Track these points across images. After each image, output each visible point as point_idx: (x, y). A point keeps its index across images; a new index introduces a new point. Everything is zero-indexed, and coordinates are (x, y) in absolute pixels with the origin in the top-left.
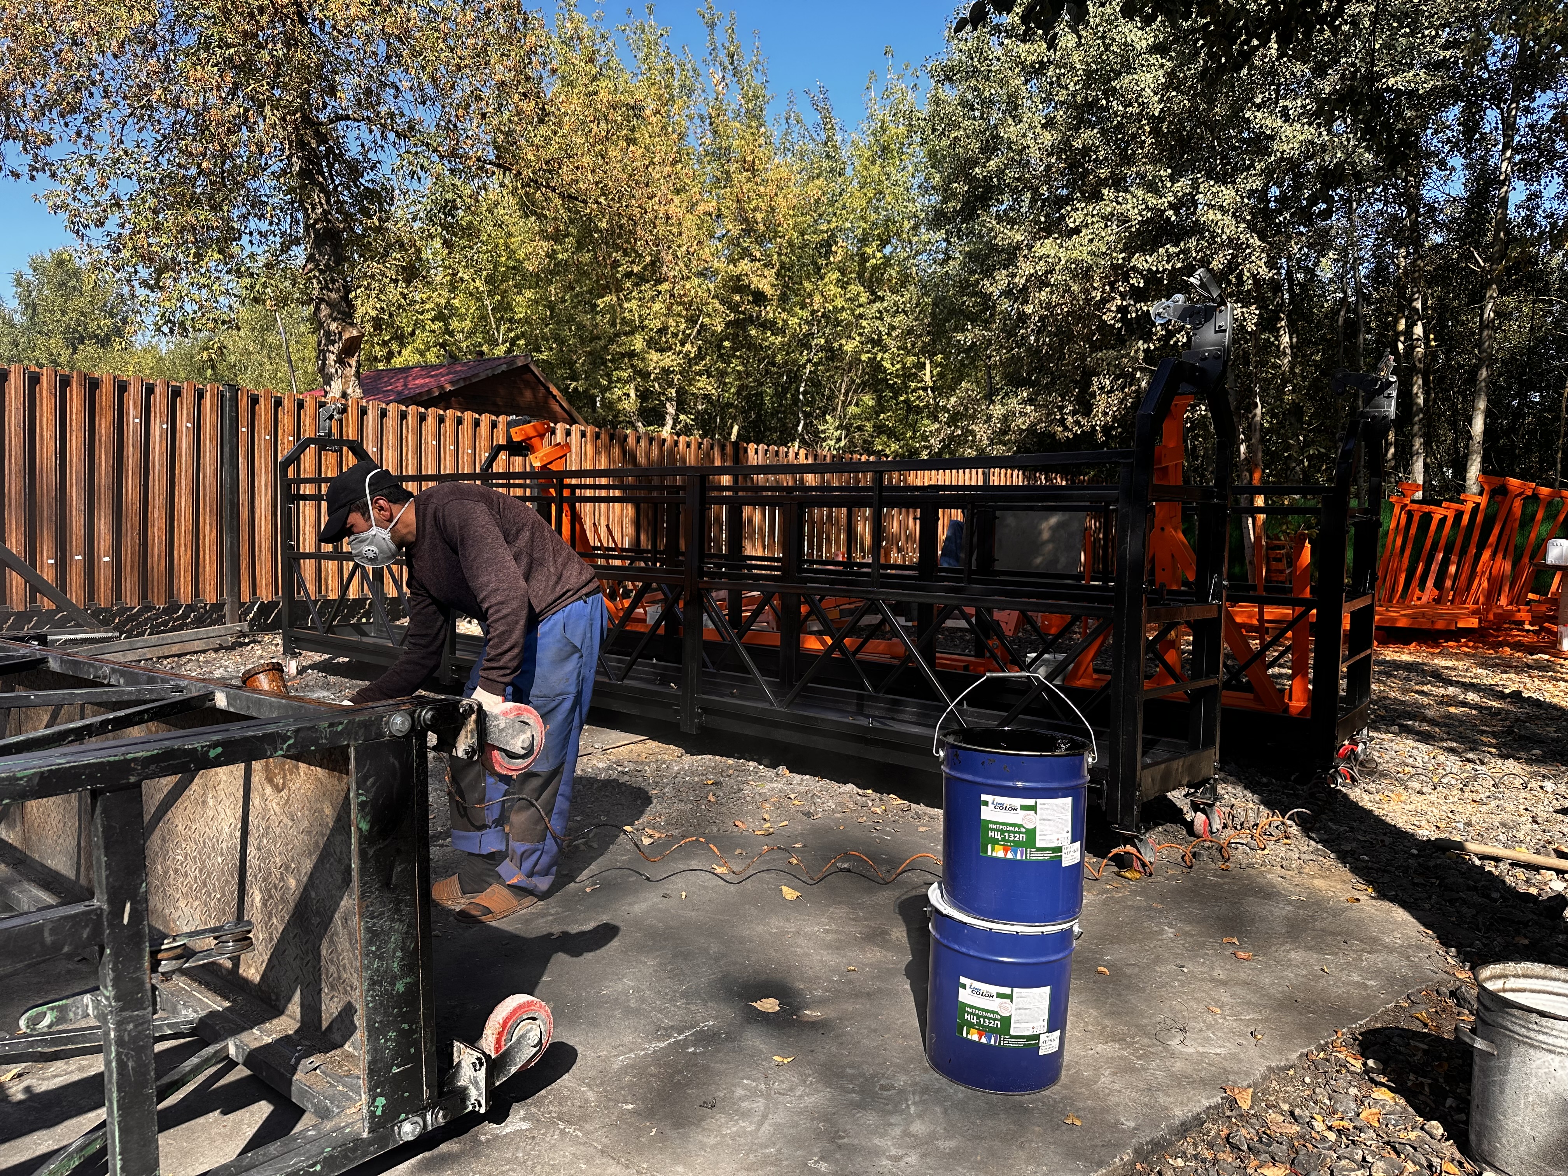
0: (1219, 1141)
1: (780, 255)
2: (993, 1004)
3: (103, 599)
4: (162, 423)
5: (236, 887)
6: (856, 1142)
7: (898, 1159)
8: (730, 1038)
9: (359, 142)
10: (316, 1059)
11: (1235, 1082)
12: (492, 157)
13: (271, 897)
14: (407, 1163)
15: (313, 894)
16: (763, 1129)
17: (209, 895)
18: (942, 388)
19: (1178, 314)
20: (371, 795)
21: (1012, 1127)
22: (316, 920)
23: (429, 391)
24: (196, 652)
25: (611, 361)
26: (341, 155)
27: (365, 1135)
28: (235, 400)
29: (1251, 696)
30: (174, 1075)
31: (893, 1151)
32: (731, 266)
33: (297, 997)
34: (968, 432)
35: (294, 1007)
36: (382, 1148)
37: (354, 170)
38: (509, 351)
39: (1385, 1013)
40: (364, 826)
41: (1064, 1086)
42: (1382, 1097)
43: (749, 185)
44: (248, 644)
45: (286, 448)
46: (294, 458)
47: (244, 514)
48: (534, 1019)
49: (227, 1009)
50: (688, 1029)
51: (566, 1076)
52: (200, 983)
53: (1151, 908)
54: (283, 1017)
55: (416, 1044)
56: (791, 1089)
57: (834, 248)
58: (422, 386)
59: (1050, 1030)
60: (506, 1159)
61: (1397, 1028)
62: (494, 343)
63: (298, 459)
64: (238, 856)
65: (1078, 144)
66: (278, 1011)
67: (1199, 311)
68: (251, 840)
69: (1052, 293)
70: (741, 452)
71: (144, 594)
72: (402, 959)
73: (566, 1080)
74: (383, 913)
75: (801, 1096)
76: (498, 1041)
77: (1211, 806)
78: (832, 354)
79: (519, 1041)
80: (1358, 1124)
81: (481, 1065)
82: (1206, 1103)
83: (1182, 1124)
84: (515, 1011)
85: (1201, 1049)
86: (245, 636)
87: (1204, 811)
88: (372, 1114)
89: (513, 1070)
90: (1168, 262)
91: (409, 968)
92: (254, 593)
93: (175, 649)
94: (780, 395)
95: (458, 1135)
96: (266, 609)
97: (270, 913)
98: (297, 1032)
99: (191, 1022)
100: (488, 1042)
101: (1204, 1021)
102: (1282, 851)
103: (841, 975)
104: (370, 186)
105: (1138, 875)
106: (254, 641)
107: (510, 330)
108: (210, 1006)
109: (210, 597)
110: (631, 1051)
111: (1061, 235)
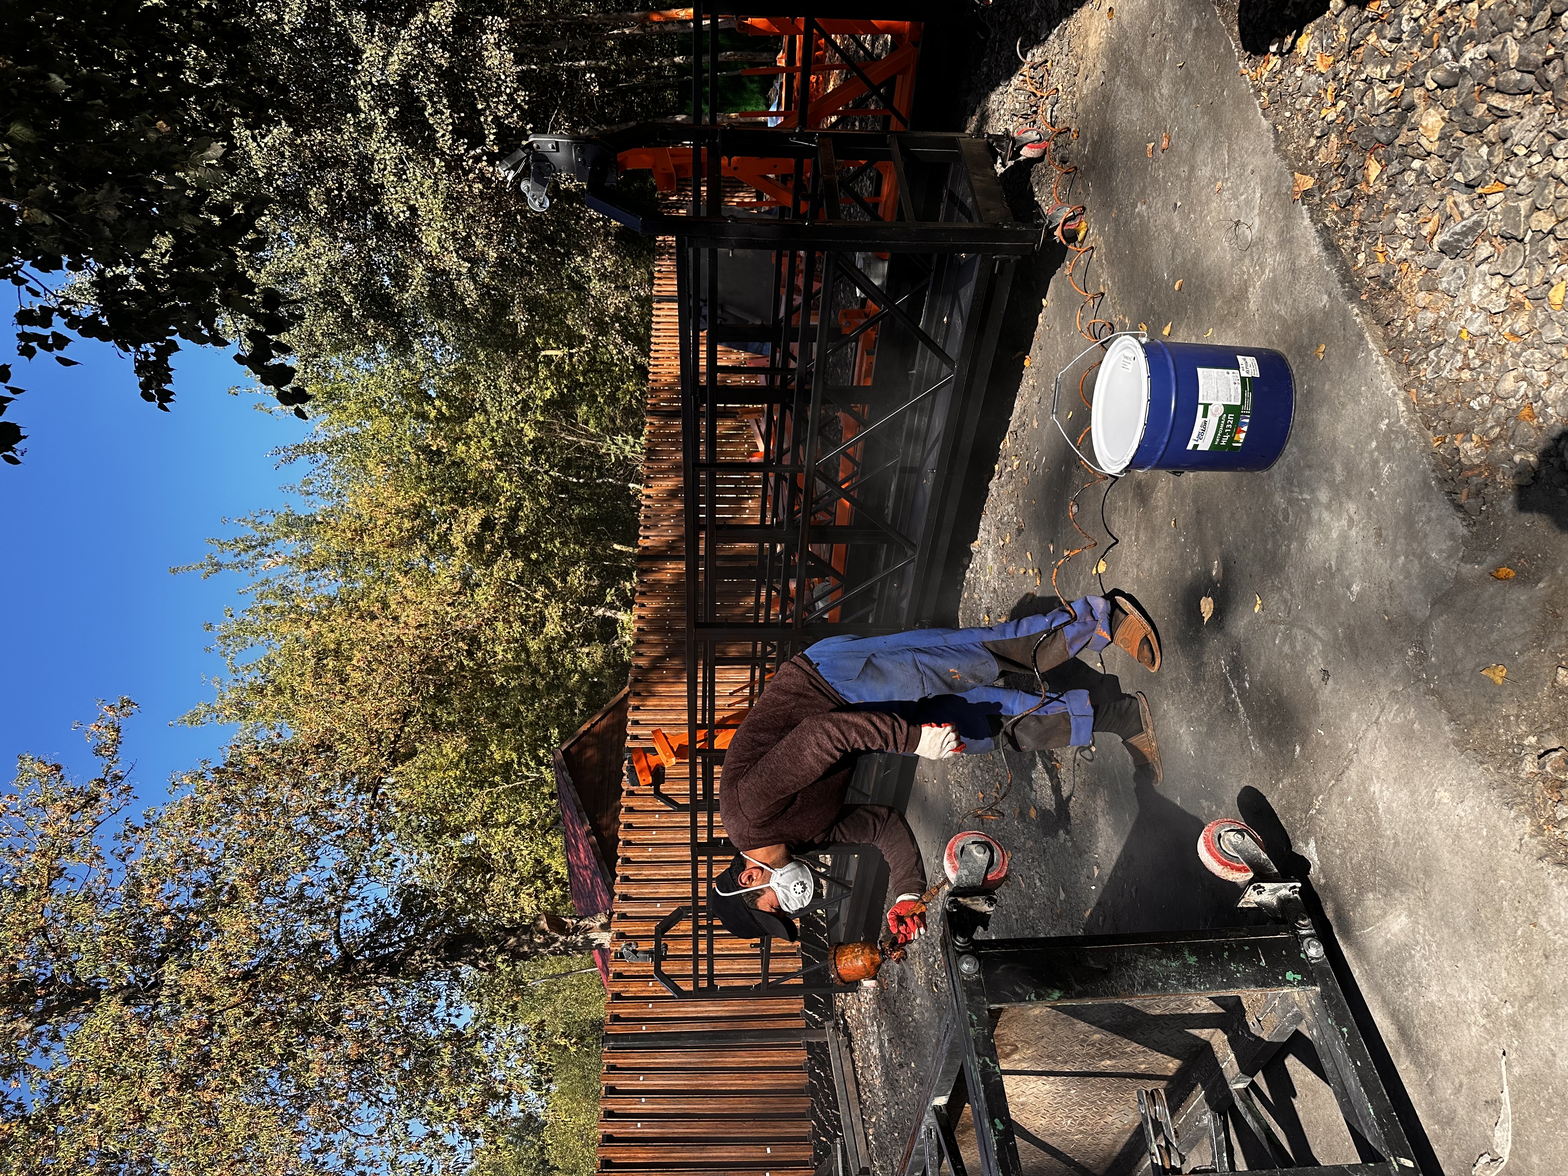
0: (1343, 215)
1: (442, 504)
2: (1213, 421)
3: (805, 1153)
4: (640, 1103)
5: (1097, 1079)
6: (1334, 554)
7: (1351, 520)
8: (1238, 648)
9: (360, 921)
10: (1251, 1020)
11: (1288, 188)
12: (370, 795)
13: (1108, 1053)
14: (1342, 948)
15: (1108, 1021)
16: (1321, 635)
17: (1103, 1099)
18: (572, 339)
19: (540, 187)
20: (1031, 989)
21: (1325, 410)
22: (1130, 1018)
23: (592, 846)
24: (854, 1069)
25: (556, 671)
26: (372, 935)
27: (1318, 989)
28: (616, 1037)
29: (899, 78)
30: (1262, 1137)
31: (1344, 522)
32: (458, 553)
33: (1196, 1032)
34: (616, 318)
35: (1204, 1034)
36: (1329, 974)
37: (387, 924)
38: (548, 766)
39: (1225, 19)
40: (1056, 994)
41: (1289, 350)
42: (1306, 46)
43: (376, 535)
44: (845, 1021)
45: (662, 989)
46: (668, 979)
47: (722, 1026)
48: (1220, 836)
49: (1203, 1088)
50: (1227, 684)
51: (1269, 800)
52: (1180, 1106)
53: (1116, 220)
54: (1212, 1042)
55: (1241, 944)
56: (1285, 602)
57: (434, 448)
58: (586, 851)
59: (1237, 366)
60: (1342, 864)
61: (1239, 11)
62: (540, 782)
63: (669, 977)
64: (1070, 1078)
65: (323, 210)
66: (1207, 1046)
67: (538, 167)
68: (1057, 1069)
69: (476, 235)
70: (647, 553)
71: (799, 1117)
72: (1169, 958)
73: (1273, 800)
74: (1129, 976)
75: (1292, 594)
76: (1239, 870)
77: (1014, 141)
78: (538, 447)
79: (1238, 852)
80: (1331, 76)
81: (1260, 887)
82: (1307, 222)
83: (1326, 248)
84: (1213, 855)
85: (1256, 211)
86: (837, 1024)
87: (1020, 148)
88: (1301, 983)
89: (1264, 856)
90: (442, 113)
91: (1176, 953)
92: (797, 1015)
93: (851, 1087)
94: (580, 501)
95: (1320, 902)
96: (811, 1004)
97: (1122, 1053)
98: (1226, 1033)
99: (1214, 1117)
100: (1241, 877)
101: (1230, 200)
102: (1058, 71)
103: (1180, 534)
104: (399, 908)
105: (1084, 224)
106: (843, 1015)
107: (527, 765)
108: (1200, 1101)
109: (802, 1056)
110: (1246, 738)
111: (416, 225)
